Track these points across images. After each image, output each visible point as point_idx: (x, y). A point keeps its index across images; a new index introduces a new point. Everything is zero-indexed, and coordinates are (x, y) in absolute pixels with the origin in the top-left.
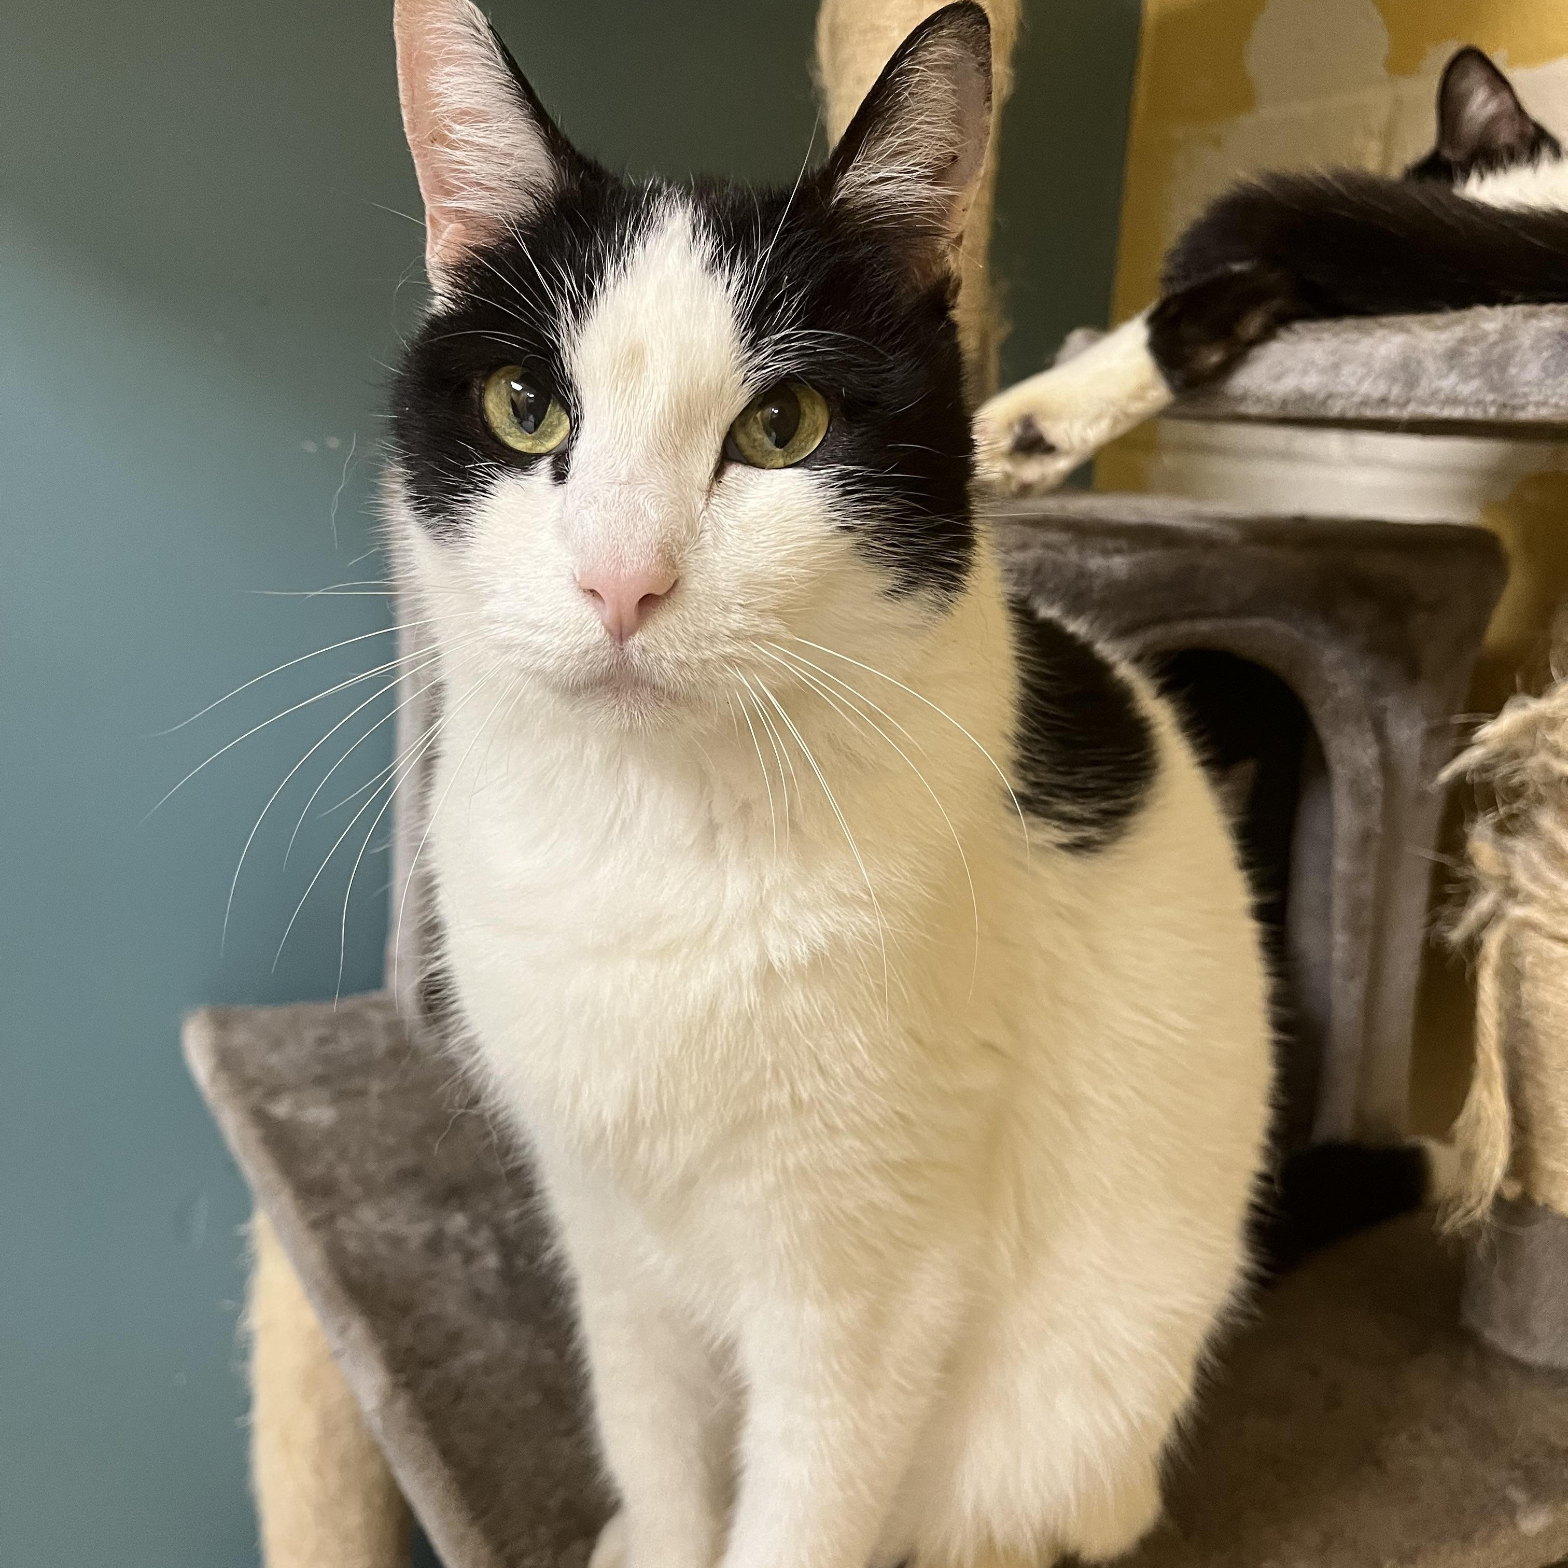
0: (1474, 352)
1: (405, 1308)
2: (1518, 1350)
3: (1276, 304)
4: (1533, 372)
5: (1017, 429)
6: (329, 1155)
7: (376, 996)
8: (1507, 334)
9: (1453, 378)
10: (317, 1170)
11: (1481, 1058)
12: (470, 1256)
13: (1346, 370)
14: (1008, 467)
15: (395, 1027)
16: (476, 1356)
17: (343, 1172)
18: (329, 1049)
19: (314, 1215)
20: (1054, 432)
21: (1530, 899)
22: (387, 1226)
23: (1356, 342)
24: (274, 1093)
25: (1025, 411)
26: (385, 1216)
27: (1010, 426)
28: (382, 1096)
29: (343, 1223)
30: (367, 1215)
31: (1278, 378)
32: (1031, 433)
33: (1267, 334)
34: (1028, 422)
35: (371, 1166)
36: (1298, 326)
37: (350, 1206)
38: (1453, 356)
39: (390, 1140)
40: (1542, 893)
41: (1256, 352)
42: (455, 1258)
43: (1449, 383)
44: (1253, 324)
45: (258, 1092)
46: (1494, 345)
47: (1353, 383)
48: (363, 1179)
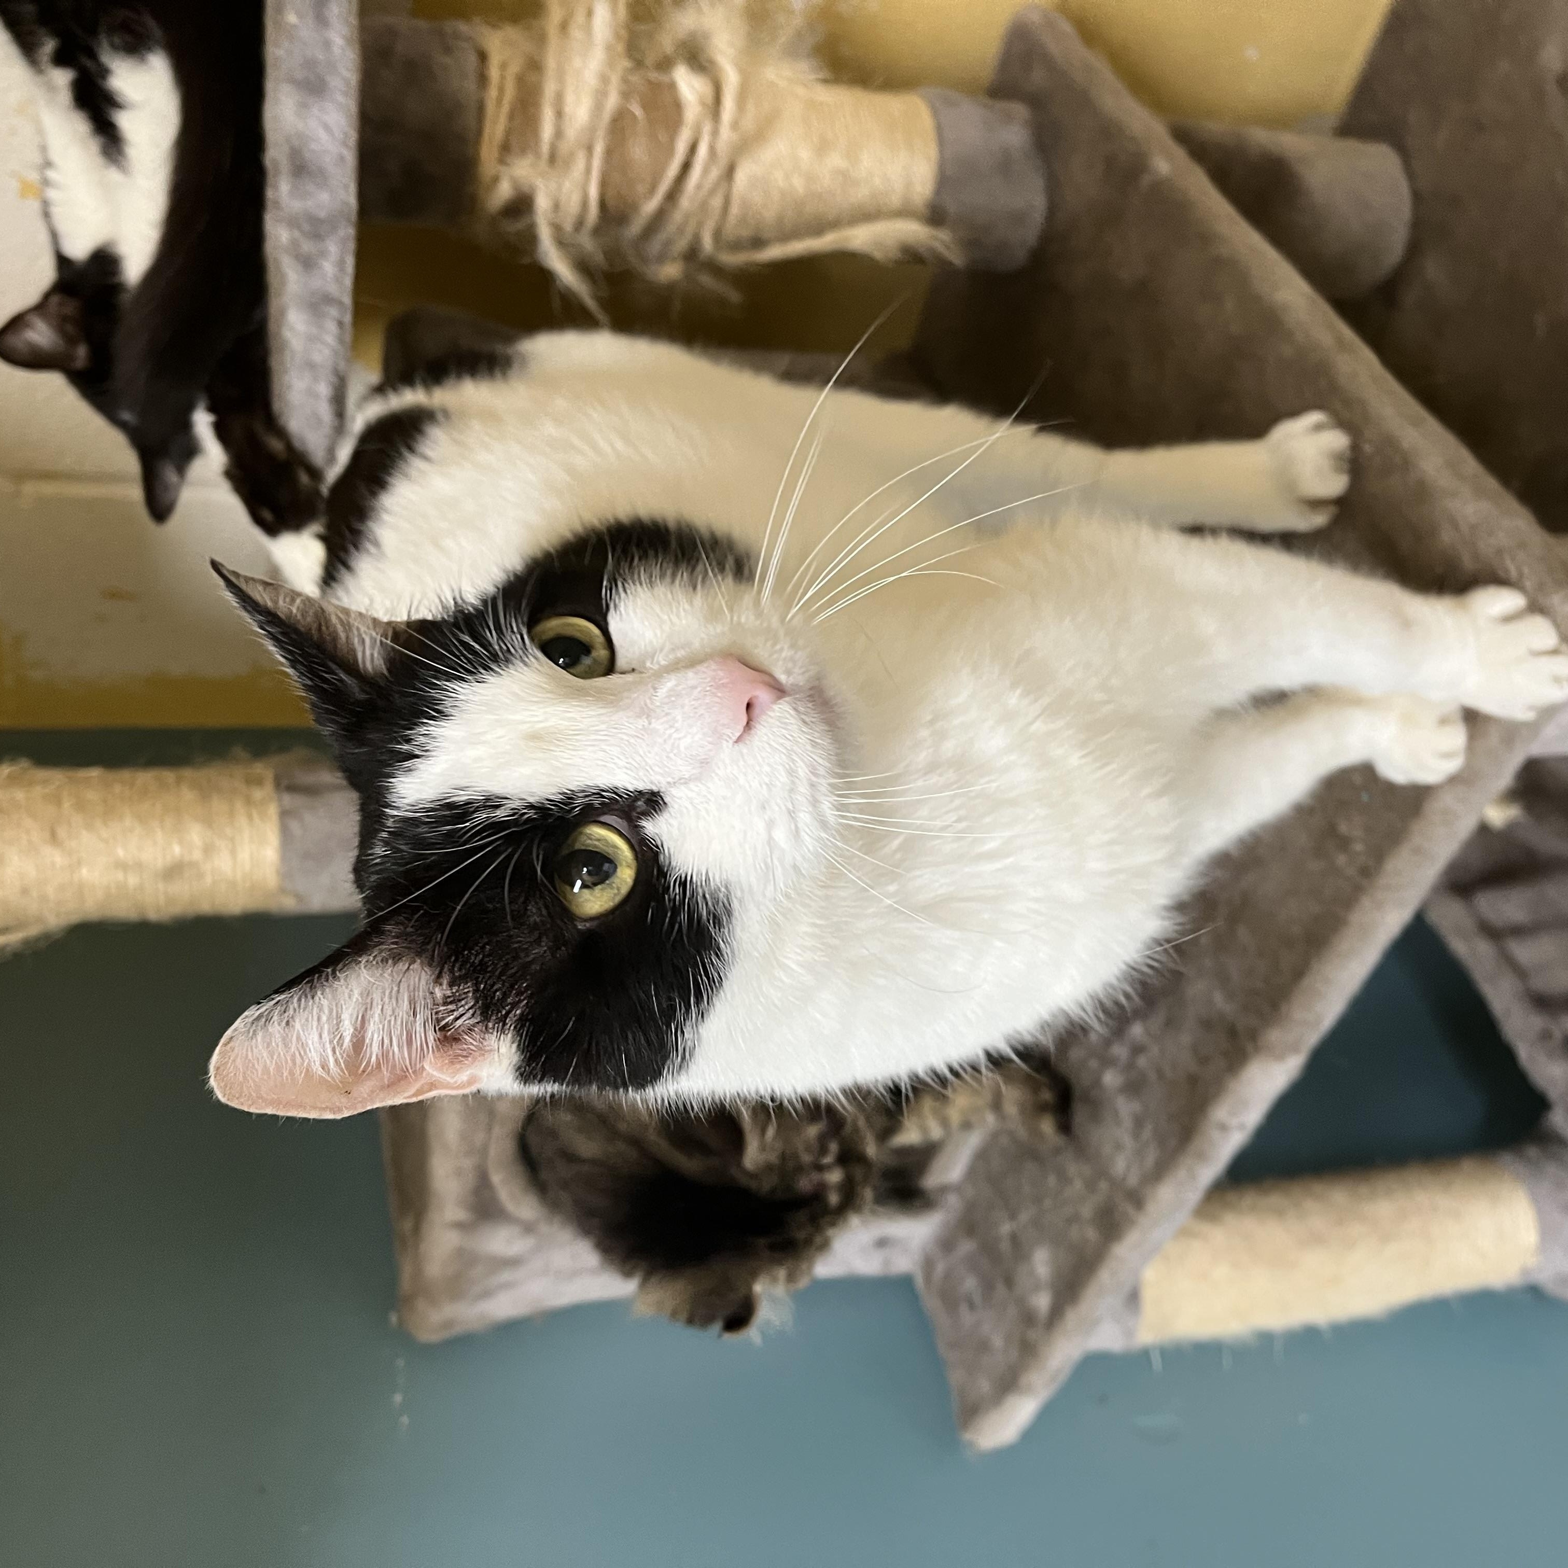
0: (307, 246)
1: (1193, 1081)
4: (324, 197)
6: (1074, 1233)
7: (919, 1281)
8: (293, 222)
9: (326, 264)
10: (1091, 1234)
12: (1137, 1050)
13: (315, 358)
15: (946, 1244)
16: (1218, 998)
17: (1087, 1209)
18: (977, 1299)
19: (1130, 1210)
21: (698, 237)
22: (1128, 1141)
24: (1028, 1318)
26: (1118, 1147)
28: (1013, 1216)
29: (1133, 1180)
30: (1120, 1165)
35: (1078, 1185)
37: (1116, 1184)
38: (308, 263)
39: (1052, 1180)
40: (693, 225)
42: (1142, 1061)
43: (328, 267)
45: (1032, 1335)
46: (302, 232)
47: (327, 352)
48: (1091, 1186)
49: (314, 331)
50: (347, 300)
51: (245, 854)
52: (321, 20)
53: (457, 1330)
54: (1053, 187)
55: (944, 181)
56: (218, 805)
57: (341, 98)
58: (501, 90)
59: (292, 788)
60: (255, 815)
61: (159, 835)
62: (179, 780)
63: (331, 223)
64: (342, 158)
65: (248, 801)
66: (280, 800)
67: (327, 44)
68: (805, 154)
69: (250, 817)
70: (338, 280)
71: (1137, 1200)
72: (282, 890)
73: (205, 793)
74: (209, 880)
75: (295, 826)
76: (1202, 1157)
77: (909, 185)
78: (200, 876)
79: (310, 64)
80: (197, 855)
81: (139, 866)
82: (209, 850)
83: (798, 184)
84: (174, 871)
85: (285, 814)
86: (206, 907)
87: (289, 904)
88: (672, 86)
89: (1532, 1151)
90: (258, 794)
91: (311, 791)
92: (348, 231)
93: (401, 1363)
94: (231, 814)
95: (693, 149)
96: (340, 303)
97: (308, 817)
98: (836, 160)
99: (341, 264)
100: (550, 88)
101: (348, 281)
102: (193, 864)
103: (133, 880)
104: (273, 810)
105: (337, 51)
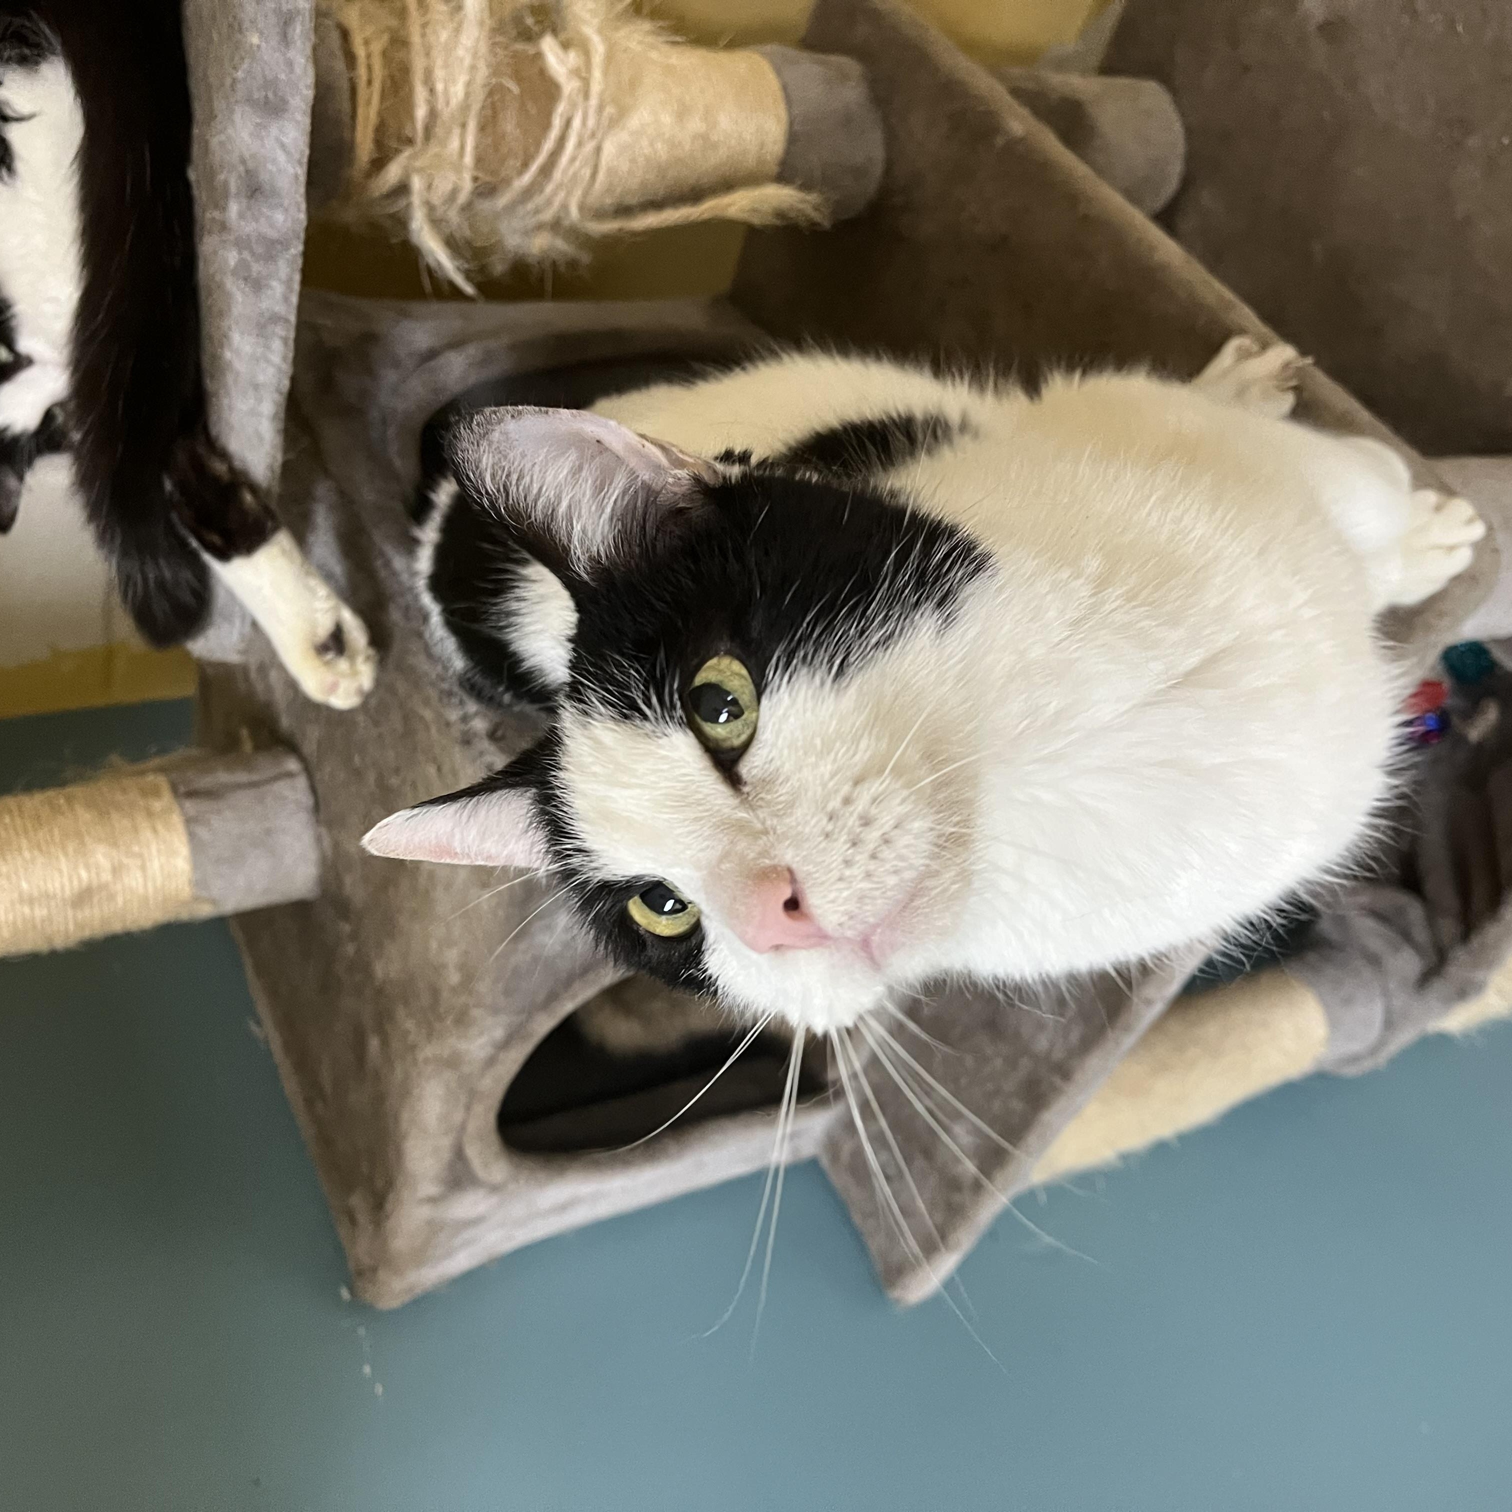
0: (257, 268)
2: (878, 170)
3: (201, 450)
5: (330, 656)
6: (998, 1105)
7: (825, 1162)
9: (274, 283)
10: (1017, 1105)
11: (706, 216)
13: (261, 378)
14: (360, 659)
17: (1010, 1085)
19: (1057, 1080)
20: (324, 627)
21: (565, 207)
23: (238, 374)
24: (953, 1184)
25: (312, 653)
26: (1040, 1026)
27: (327, 664)
29: (1058, 1055)
30: (1043, 1042)
31: (261, 438)
32: (331, 644)
33: (224, 455)
34: (322, 649)
35: (998, 1063)
36: (214, 432)
37: (1040, 1059)
38: (257, 285)
39: (969, 1061)
40: (562, 195)
41: (237, 464)
43: (277, 288)
44: (220, 468)
45: (957, 1198)
46: (253, 254)
47: (271, 371)
48: (1012, 1063)
49: (260, 350)
50: (293, 318)
51: (155, 865)
52: (285, 39)
53: (418, 1291)
54: (891, 138)
55: (793, 138)
56: (120, 822)
57: (299, 117)
58: (369, 68)
59: (192, 794)
60: (160, 827)
61: (64, 864)
62: (69, 800)
63: (284, 243)
64: (296, 177)
65: (150, 814)
66: (182, 807)
67: (290, 64)
68: (667, 119)
69: (155, 830)
70: (286, 299)
71: (1064, 1071)
72: (196, 899)
73: (103, 812)
74: (120, 900)
75: (202, 832)
76: (1127, 1029)
77: (762, 145)
78: (112, 897)
79: (271, 84)
80: (107, 877)
81: (47, 897)
82: (117, 870)
83: (662, 151)
84: (83, 897)
85: (190, 821)
86: (117, 927)
87: (205, 911)
88: (539, 56)
89: (1312, 957)
90: (157, 805)
91: (211, 794)
92: (297, 248)
93: (362, 1331)
94: (135, 829)
95: (568, 123)
96: (287, 321)
97: (216, 822)
98: (696, 125)
99: (288, 282)
100: (418, 65)
101: (294, 299)
102: (103, 887)
103: (40, 912)
104: (176, 819)
105: (298, 70)
